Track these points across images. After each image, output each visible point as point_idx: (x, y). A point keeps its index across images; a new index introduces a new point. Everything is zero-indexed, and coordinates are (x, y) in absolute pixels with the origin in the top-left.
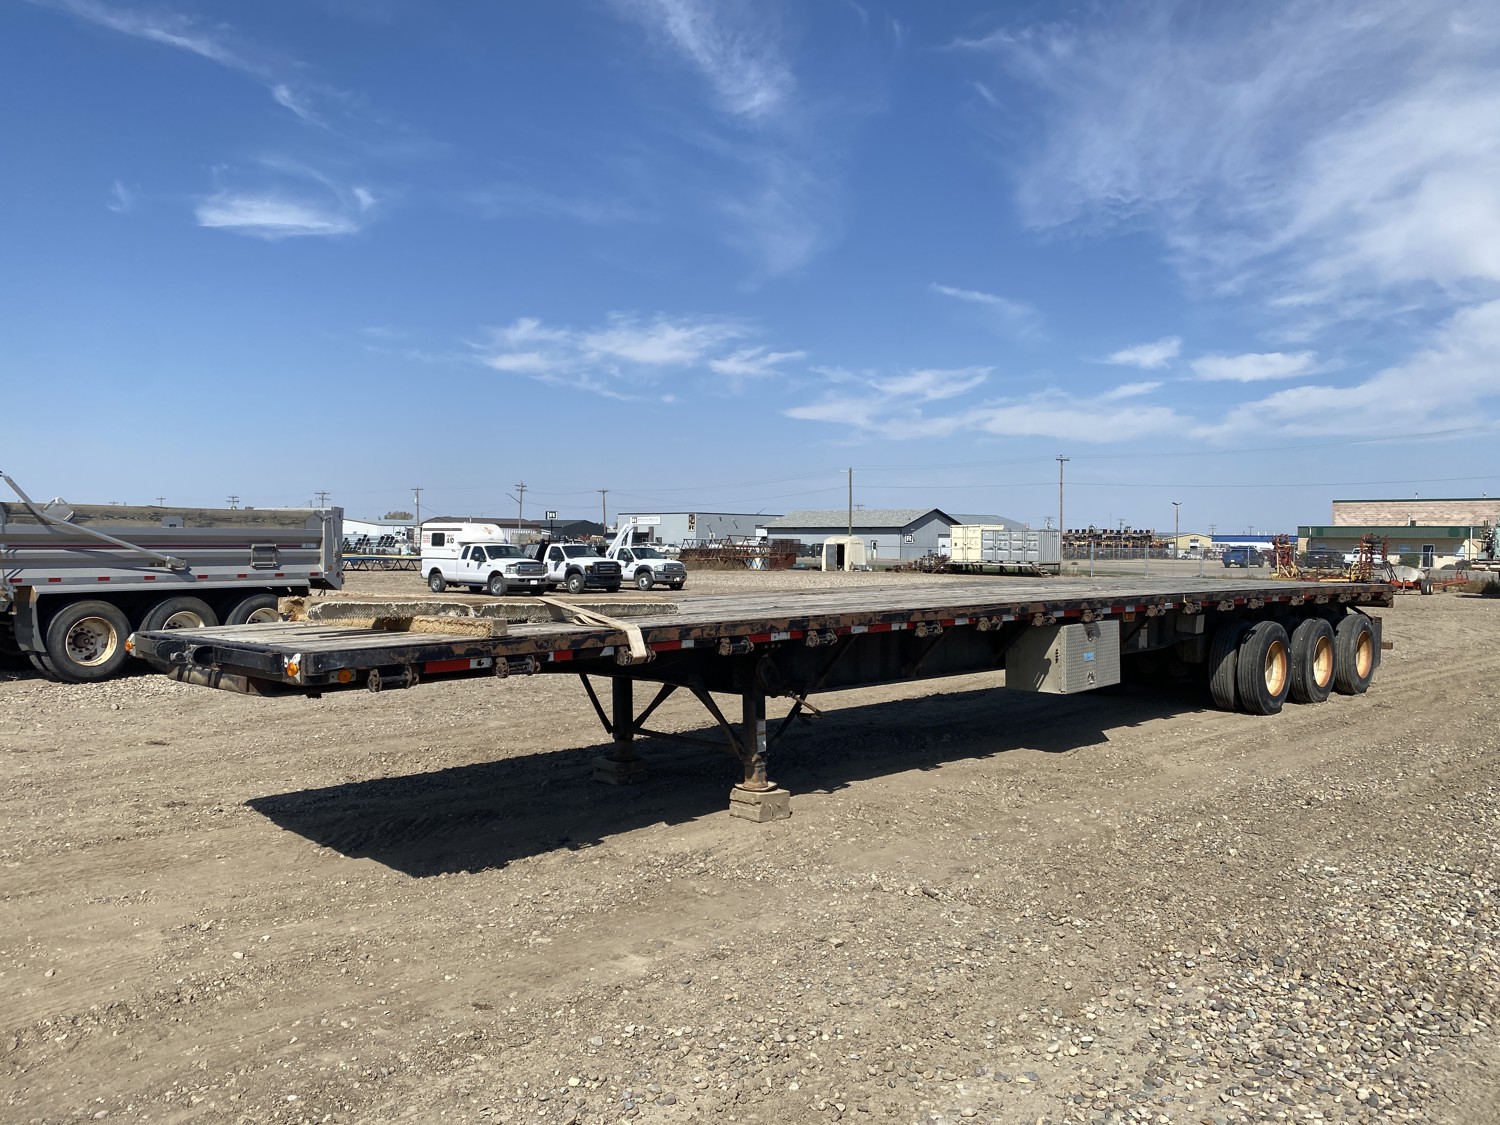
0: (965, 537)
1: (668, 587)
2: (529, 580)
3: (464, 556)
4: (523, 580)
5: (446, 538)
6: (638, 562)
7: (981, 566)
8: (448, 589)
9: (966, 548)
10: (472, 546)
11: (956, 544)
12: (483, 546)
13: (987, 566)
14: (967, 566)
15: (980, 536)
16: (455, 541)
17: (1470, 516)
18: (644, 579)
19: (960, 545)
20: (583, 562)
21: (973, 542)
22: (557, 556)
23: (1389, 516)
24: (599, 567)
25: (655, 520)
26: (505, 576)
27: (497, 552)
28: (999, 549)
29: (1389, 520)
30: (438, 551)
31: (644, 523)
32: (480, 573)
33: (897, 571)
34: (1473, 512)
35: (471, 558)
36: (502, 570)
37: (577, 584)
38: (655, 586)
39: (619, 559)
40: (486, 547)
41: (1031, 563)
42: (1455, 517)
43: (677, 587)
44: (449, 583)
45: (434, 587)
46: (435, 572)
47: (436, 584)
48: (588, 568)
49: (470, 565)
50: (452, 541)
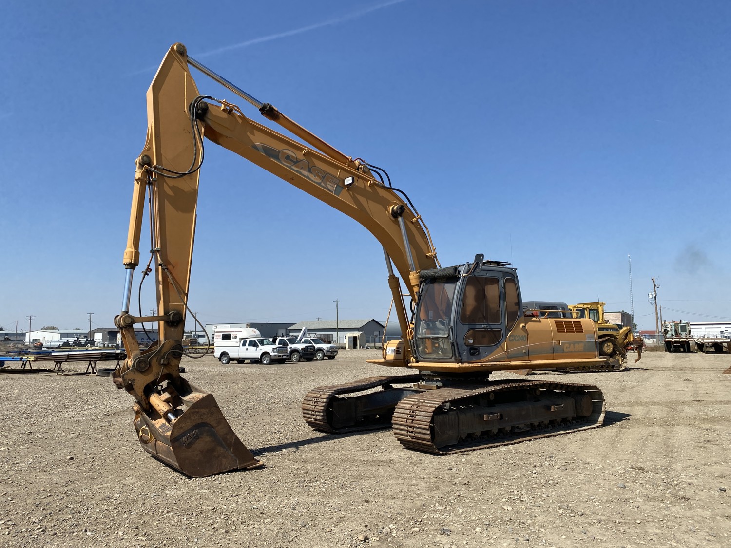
1: (329, 358)
2: (283, 356)
3: (243, 345)
5: (232, 336)
10: (248, 340)
12: (255, 339)
16: (238, 337)
18: (320, 354)
24: (308, 348)
26: (271, 354)
30: (226, 343)
32: (255, 353)
35: (249, 346)
36: (269, 351)
37: (298, 357)
38: (324, 357)
40: (257, 340)
43: (332, 358)
44: (233, 359)
45: (224, 362)
46: (224, 354)
47: (224, 360)
48: (303, 349)
49: (247, 349)
50: (236, 337)
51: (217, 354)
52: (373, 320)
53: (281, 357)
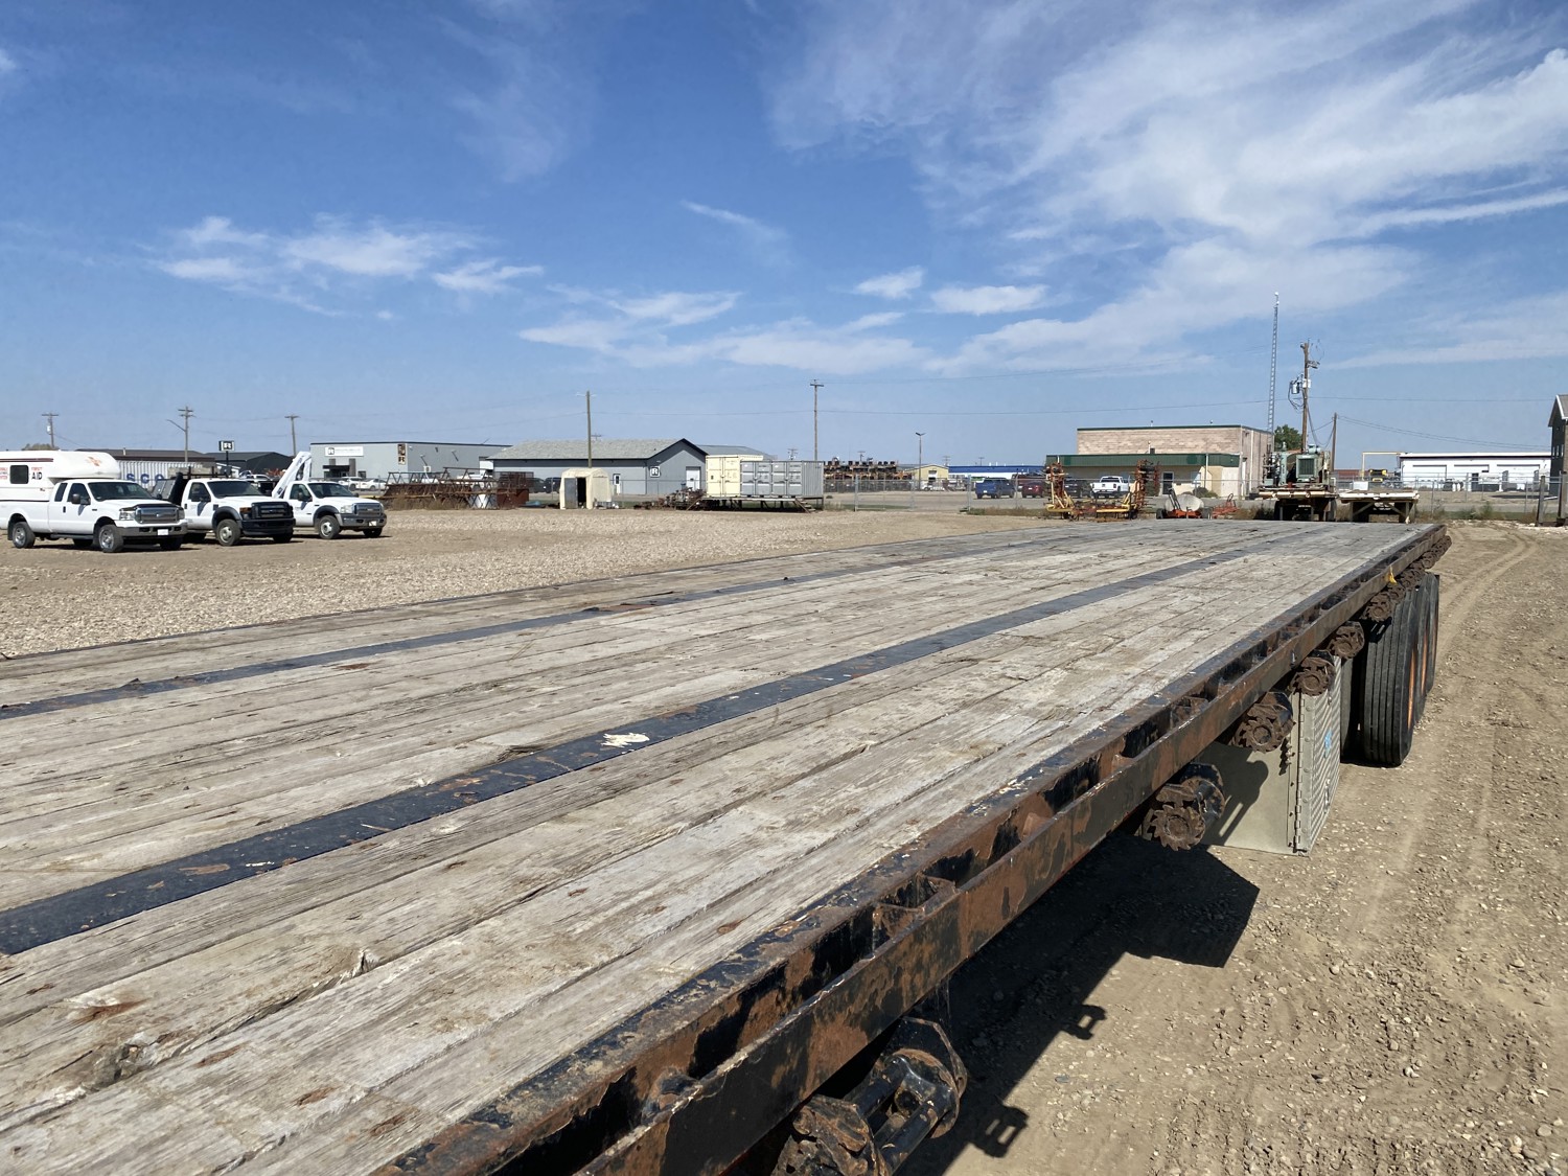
0: (722, 470)
1: (362, 533)
2: (156, 529)
4: (147, 529)
6: (317, 502)
7: (740, 501)
8: (38, 542)
9: (724, 481)
10: (70, 483)
11: (712, 477)
12: (85, 482)
13: (746, 502)
14: (724, 501)
15: (738, 468)
16: (45, 476)
17: (1202, 443)
18: (328, 524)
19: (717, 478)
20: (237, 503)
21: (731, 475)
22: (200, 496)
23: (1130, 444)
24: (260, 510)
25: (356, 451)
26: (119, 524)
27: (106, 491)
28: (760, 482)
29: (1129, 448)
30: (19, 491)
31: (342, 455)
32: (83, 520)
33: (647, 508)
34: (1204, 440)
35: (68, 501)
36: (114, 516)
37: (229, 532)
38: (343, 533)
39: (292, 497)
40: (89, 484)
41: (793, 497)
42: (1192, 444)
43: (374, 533)
44: (40, 535)
45: (18, 541)
46: (17, 521)
47: (20, 536)
48: (245, 511)
49: (65, 510)
50: (40, 476)
51: (4, 519)
52: (684, 441)
53: (150, 533)
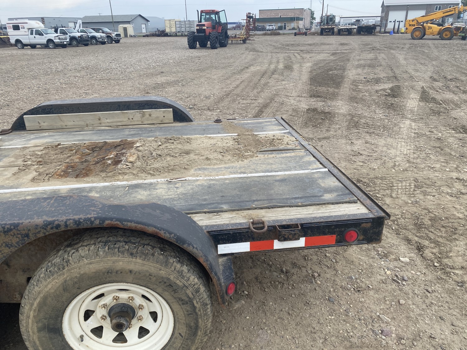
3: (32, 34)
5: (20, 27)
7: (175, 34)
10: (34, 30)
12: (40, 29)
13: (178, 34)
14: (171, 34)
15: (175, 23)
17: (293, 14)
18: (94, 41)
19: (169, 26)
21: (172, 25)
24: (83, 36)
26: (54, 41)
28: (181, 27)
29: (274, 16)
30: (16, 32)
35: (35, 35)
36: (52, 39)
37: (76, 43)
42: (290, 14)
44: (27, 45)
45: (19, 47)
46: (18, 41)
47: (19, 45)
48: (80, 37)
49: (35, 37)
50: (24, 28)
51: (13, 41)
52: (140, 15)
53: (63, 43)
